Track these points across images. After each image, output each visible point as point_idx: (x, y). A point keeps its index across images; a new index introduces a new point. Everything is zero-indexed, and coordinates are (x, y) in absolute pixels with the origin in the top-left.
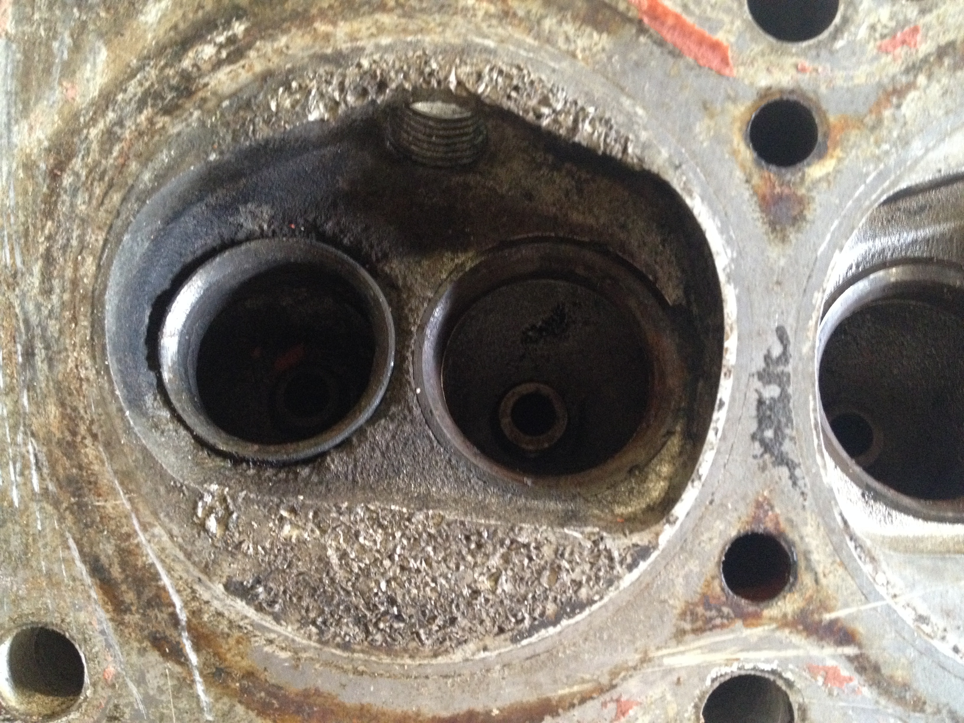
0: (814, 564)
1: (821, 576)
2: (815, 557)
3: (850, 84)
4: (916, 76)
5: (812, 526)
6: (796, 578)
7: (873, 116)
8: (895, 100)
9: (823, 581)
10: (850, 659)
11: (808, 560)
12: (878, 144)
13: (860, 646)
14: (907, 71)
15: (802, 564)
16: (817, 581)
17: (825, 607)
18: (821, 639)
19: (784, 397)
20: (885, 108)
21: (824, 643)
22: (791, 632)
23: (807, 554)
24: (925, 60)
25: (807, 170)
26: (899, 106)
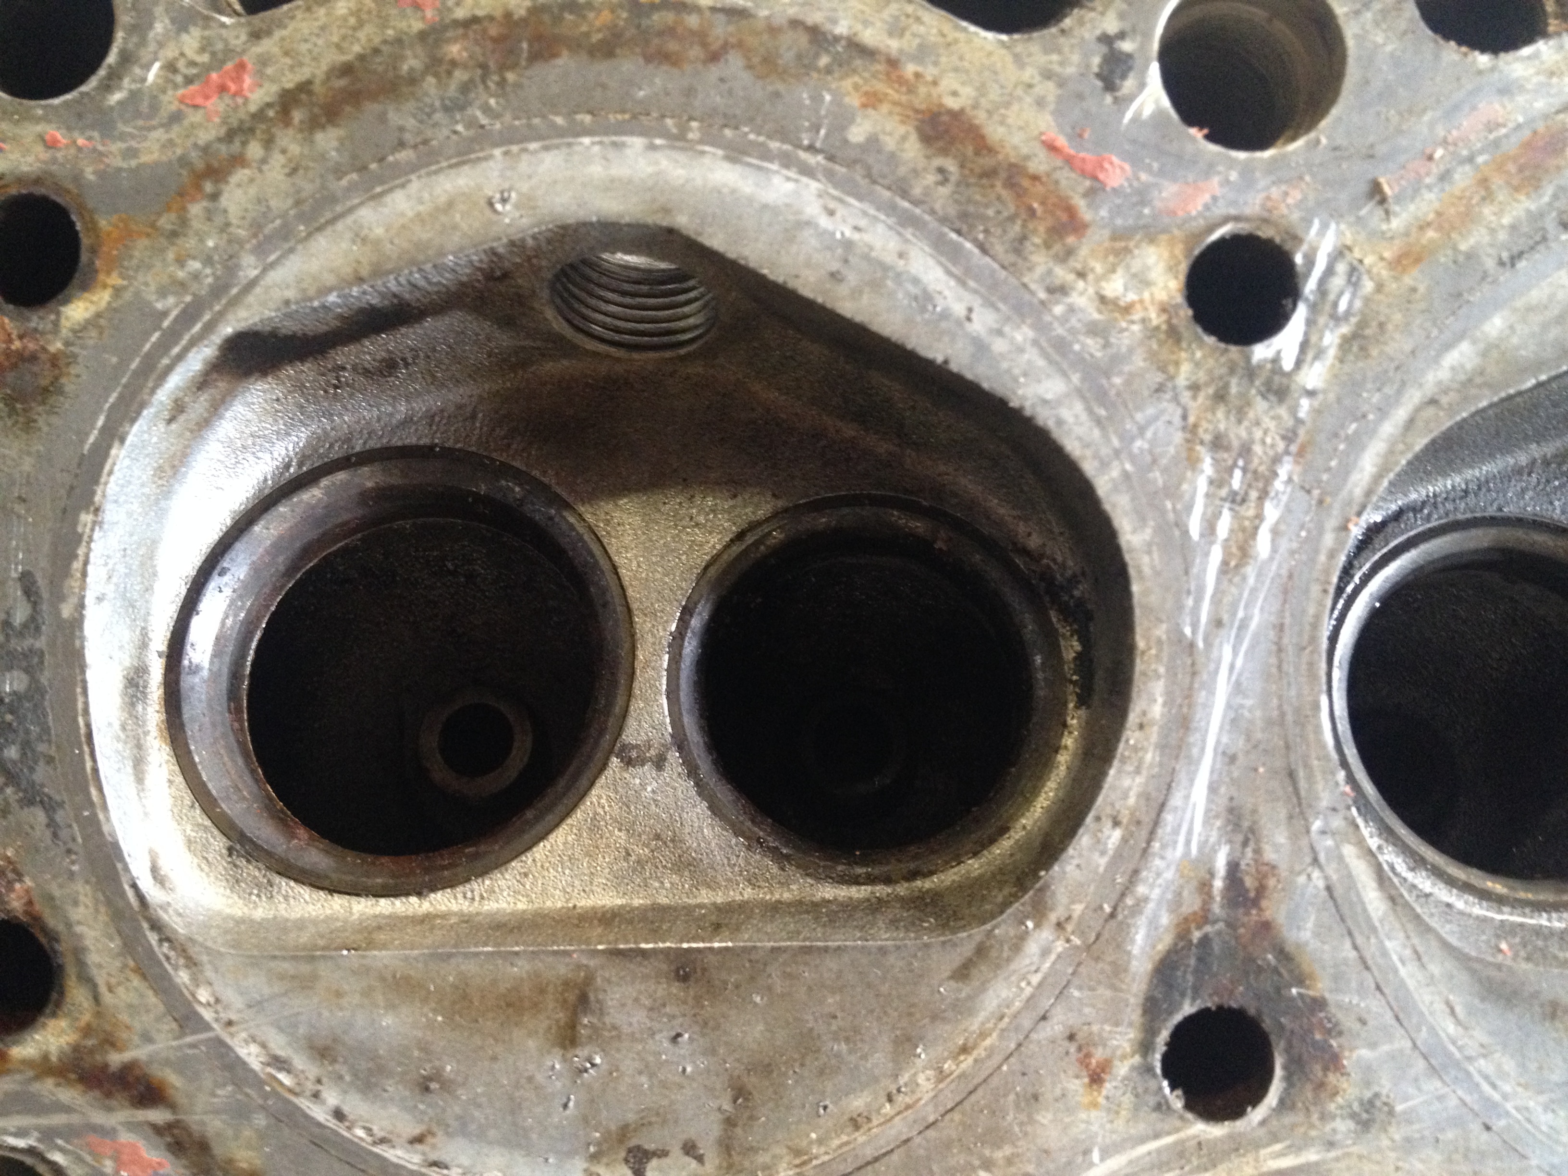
0: (94, 972)
1: (103, 989)
2: (93, 958)
3: (133, 163)
4: (244, 144)
5: (87, 907)
6: (62, 994)
7: (173, 216)
8: (208, 187)
9: (107, 998)
10: (158, 1130)
11: (81, 964)
12: (180, 262)
13: (172, 1106)
14: (230, 136)
15: (71, 971)
16: (96, 998)
17: (110, 1042)
18: (108, 1095)
19: (36, 691)
20: (193, 200)
21: (113, 1103)
22: (58, 1085)
23: (79, 952)
24: (259, 116)
25: (63, 309)
26: (215, 197)
